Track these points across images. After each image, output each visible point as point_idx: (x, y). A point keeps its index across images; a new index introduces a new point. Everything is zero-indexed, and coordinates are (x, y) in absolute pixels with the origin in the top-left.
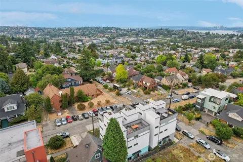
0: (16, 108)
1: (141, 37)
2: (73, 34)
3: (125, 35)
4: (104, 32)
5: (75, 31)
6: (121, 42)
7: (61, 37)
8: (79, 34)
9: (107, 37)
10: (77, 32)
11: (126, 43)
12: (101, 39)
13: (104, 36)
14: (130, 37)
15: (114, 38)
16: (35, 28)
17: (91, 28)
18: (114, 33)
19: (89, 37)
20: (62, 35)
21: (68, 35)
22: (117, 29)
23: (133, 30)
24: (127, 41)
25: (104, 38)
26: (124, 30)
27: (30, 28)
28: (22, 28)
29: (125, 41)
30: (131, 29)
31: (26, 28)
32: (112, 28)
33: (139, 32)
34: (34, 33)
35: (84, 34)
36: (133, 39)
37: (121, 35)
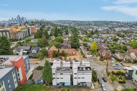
0: (36, 52)
1: (134, 28)
2: (90, 25)
3: (122, 26)
4: (108, 24)
5: (92, 23)
6: (117, 30)
7: (83, 25)
8: (93, 24)
9: (109, 27)
10: (92, 24)
11: (120, 31)
12: (105, 28)
13: (107, 27)
14: (125, 27)
15: (113, 28)
16: (72, 21)
17: (101, 21)
18: (115, 25)
19: (98, 26)
20: (84, 25)
21: (87, 25)
22: (117, 22)
23: (130, 23)
24: (122, 30)
25: (107, 28)
26: (123, 23)
27: (70, 21)
28: (67, 21)
29: (120, 30)
30: (127, 23)
31: (68, 21)
32: (114, 22)
33: (133, 25)
34: (71, 23)
35: (96, 24)
36: (127, 29)
37: (119, 26)
